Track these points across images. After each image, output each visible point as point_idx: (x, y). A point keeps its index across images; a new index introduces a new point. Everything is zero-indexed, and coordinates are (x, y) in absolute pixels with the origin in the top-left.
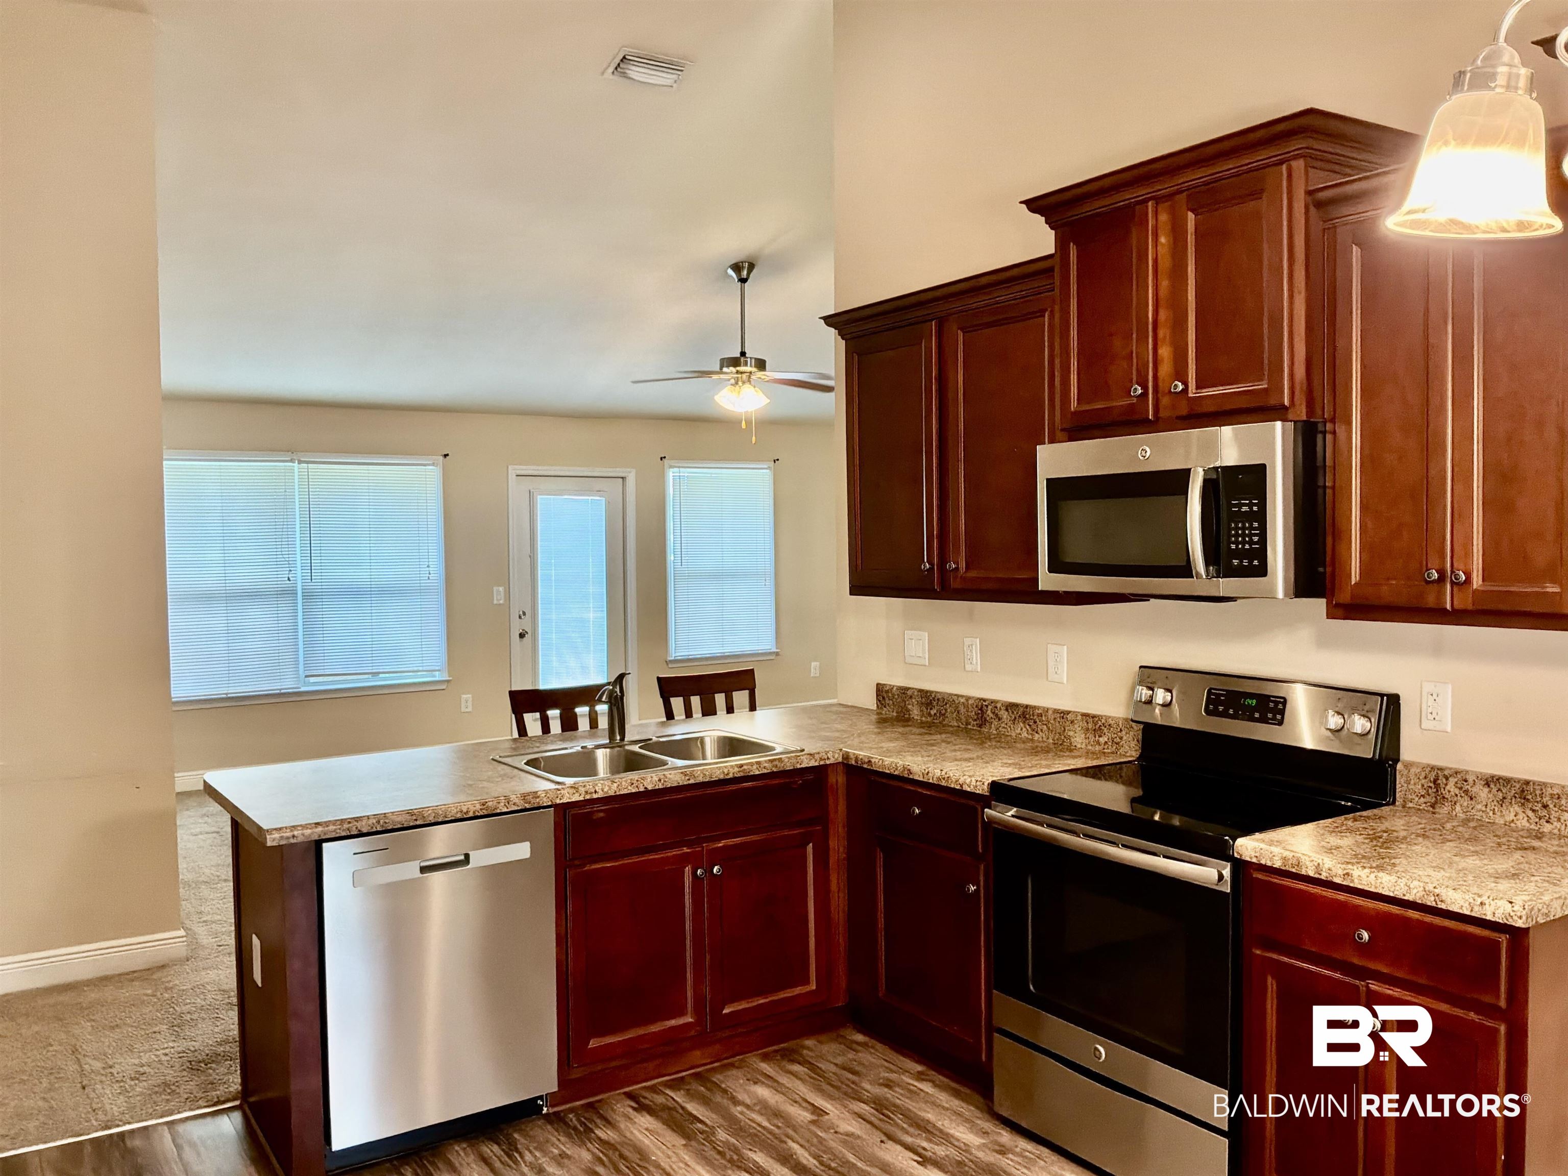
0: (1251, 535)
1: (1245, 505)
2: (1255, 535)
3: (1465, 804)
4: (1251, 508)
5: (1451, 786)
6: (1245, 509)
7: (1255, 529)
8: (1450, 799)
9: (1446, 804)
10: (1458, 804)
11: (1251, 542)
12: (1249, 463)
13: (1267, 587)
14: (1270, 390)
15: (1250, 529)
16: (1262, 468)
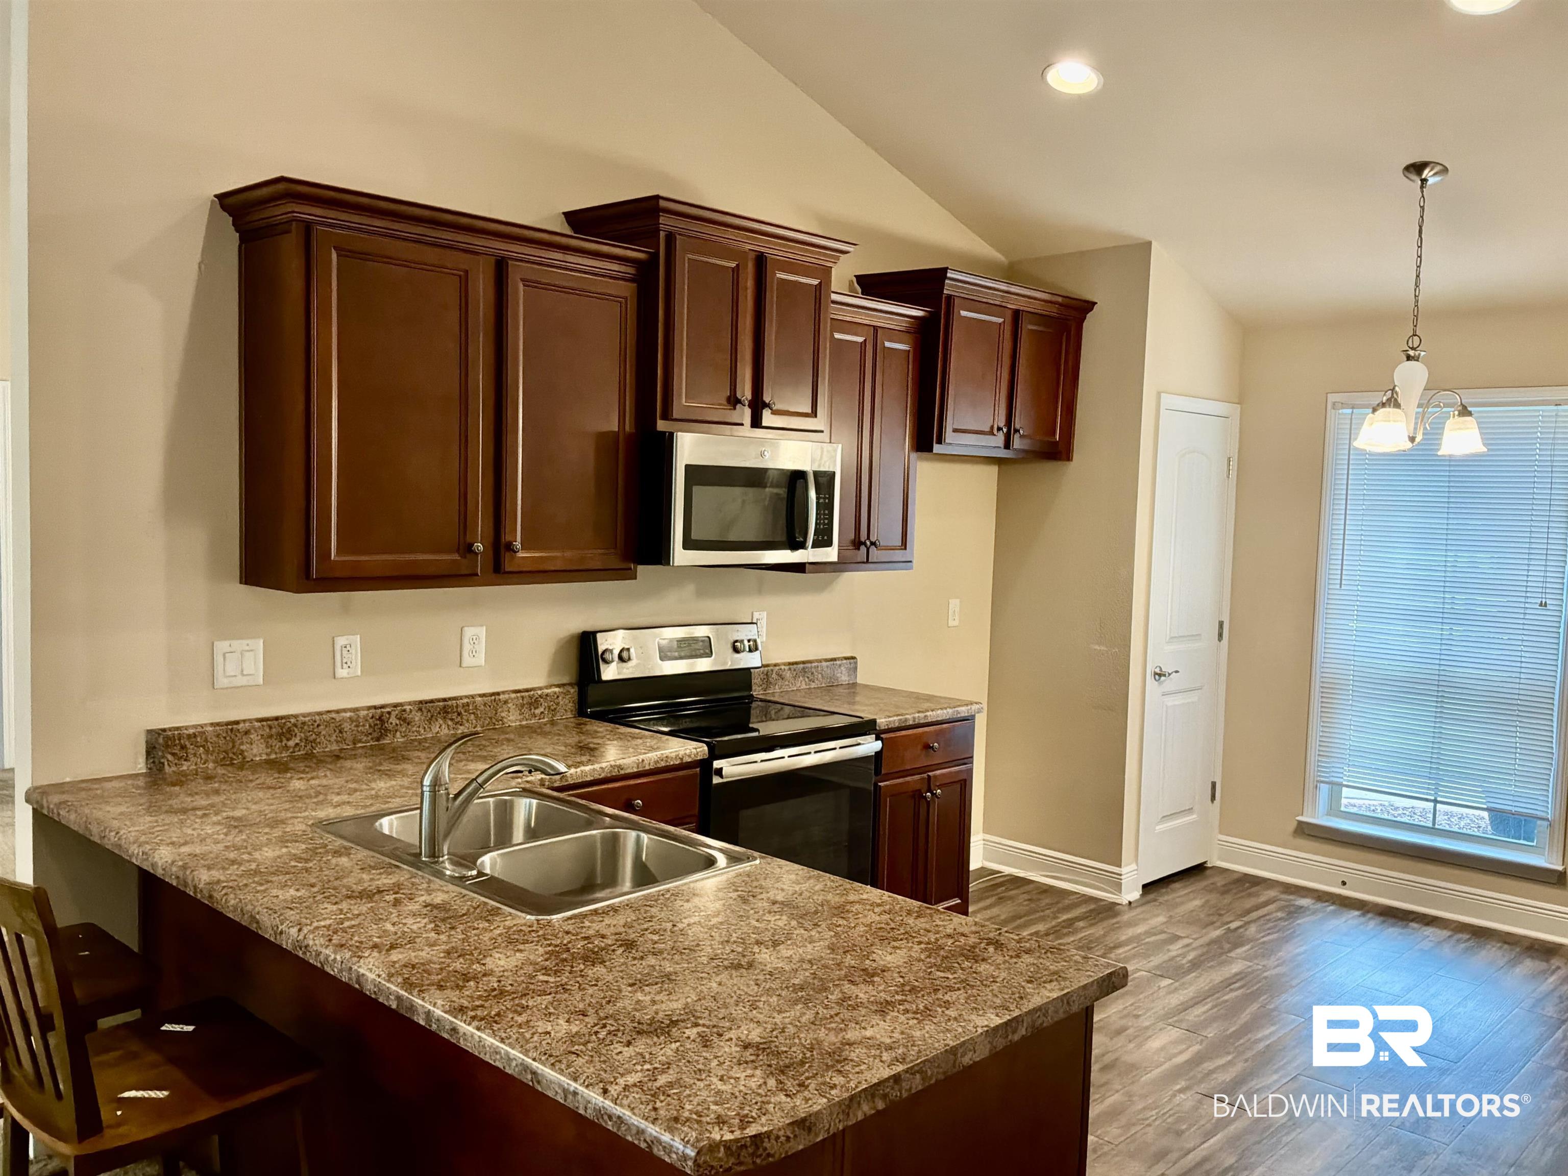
0: (825, 519)
1: (823, 498)
2: (827, 519)
3: (779, 682)
5: (774, 676)
6: (823, 501)
7: (827, 515)
9: (772, 686)
11: (824, 524)
12: (827, 469)
13: (831, 554)
14: (815, 419)
15: (825, 514)
16: (833, 474)
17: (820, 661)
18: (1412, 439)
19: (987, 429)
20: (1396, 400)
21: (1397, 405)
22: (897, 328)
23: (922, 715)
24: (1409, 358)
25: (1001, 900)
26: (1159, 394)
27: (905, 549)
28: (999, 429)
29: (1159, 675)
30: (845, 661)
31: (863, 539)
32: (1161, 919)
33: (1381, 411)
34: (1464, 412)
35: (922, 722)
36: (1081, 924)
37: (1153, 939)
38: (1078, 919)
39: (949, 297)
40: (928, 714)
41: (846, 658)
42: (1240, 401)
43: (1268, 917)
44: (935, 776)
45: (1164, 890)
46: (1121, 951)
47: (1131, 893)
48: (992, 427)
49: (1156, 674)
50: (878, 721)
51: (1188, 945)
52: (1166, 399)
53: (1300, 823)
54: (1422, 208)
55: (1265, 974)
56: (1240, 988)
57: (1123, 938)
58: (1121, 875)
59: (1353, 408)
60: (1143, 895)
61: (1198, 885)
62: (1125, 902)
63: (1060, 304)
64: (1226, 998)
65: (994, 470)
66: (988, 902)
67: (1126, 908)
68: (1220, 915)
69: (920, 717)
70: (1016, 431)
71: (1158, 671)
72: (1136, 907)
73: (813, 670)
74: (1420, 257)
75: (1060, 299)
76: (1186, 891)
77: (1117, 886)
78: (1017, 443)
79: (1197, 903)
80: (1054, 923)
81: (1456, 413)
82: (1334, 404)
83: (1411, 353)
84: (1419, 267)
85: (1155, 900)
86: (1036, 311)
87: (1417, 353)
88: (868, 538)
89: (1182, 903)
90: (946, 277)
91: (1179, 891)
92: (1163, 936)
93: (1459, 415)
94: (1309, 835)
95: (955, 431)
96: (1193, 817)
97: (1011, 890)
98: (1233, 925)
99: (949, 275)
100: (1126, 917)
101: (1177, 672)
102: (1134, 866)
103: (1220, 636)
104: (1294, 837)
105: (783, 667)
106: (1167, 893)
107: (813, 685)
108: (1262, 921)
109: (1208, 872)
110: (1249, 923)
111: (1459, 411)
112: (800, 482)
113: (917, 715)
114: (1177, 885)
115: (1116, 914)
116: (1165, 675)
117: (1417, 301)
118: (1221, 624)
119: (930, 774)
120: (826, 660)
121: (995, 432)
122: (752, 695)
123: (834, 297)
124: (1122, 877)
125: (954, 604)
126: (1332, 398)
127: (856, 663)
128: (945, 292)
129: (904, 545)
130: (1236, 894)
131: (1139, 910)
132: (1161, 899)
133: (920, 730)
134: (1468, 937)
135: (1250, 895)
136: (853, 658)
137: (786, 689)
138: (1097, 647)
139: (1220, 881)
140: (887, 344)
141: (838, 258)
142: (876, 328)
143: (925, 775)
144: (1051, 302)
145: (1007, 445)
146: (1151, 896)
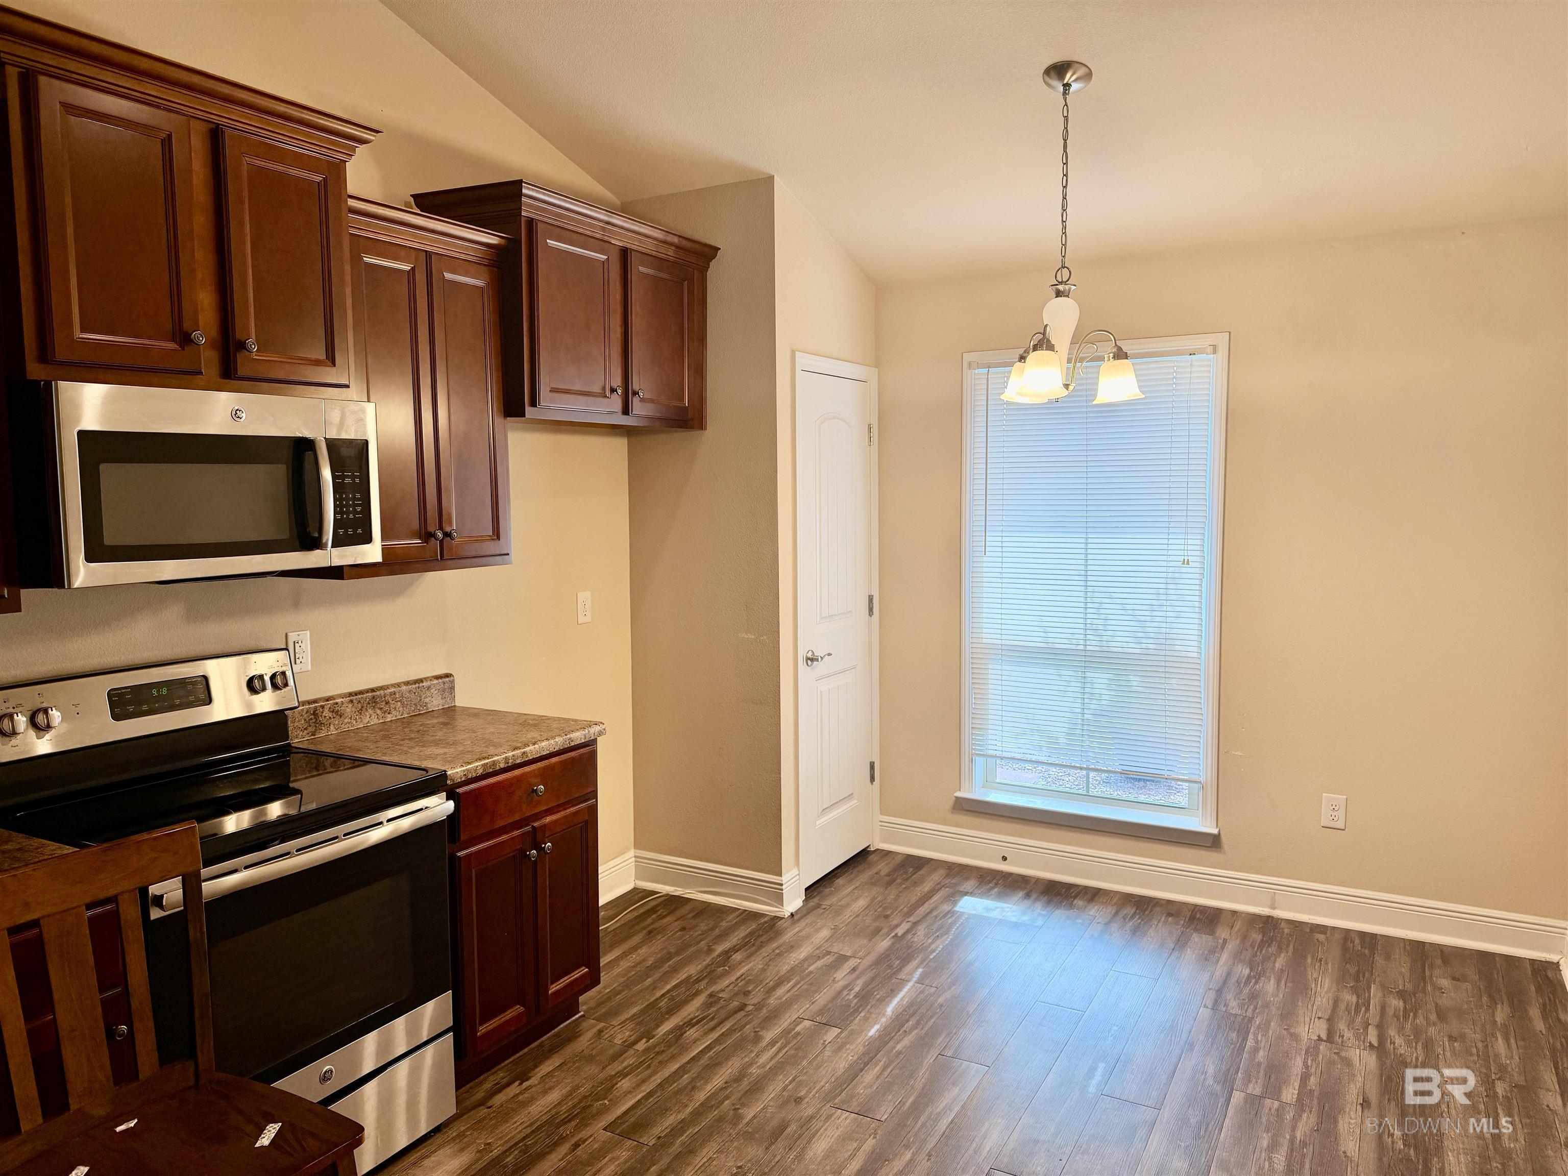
0: (355, 505)
1: (347, 476)
2: (359, 505)
3: (337, 722)
4: (353, 480)
5: (327, 713)
6: (347, 480)
7: (358, 500)
8: (326, 723)
9: (323, 728)
10: (332, 725)
11: (355, 512)
12: (352, 437)
13: (372, 553)
14: (334, 368)
15: (354, 499)
16: (366, 443)
17: (398, 685)
18: (1066, 386)
19: (597, 389)
20: (1048, 340)
21: (1051, 347)
22: (463, 257)
23: (518, 752)
24: (1059, 294)
25: (651, 934)
26: (793, 353)
27: (498, 538)
28: (613, 390)
29: (811, 660)
30: (435, 682)
31: (431, 529)
32: (825, 933)
33: (1032, 357)
34: (1120, 355)
35: (518, 761)
36: (737, 957)
37: (819, 964)
38: (735, 949)
39: (531, 222)
40: (527, 749)
41: (437, 677)
42: (877, 364)
43: (935, 913)
44: (543, 827)
45: (827, 891)
46: (780, 992)
47: (793, 902)
48: (604, 388)
49: (808, 659)
50: (448, 773)
51: (854, 970)
52: (803, 360)
53: (957, 798)
54: (1066, 118)
55: (940, 1000)
56: (915, 1027)
57: (785, 968)
58: (782, 885)
59: (989, 367)
60: (806, 901)
61: (864, 875)
62: (787, 914)
63: (677, 247)
64: (899, 1047)
65: (620, 444)
66: (637, 939)
67: (789, 921)
68: (887, 917)
69: (513, 755)
70: (635, 393)
71: (810, 655)
72: (802, 918)
73: (388, 698)
74: (1066, 175)
75: (676, 240)
76: (850, 889)
77: (778, 897)
78: (637, 407)
79: (862, 903)
80: (708, 960)
81: (1111, 355)
82: (970, 364)
83: (1061, 287)
84: (1065, 187)
85: (819, 906)
86: (649, 252)
87: (1067, 287)
88: (441, 528)
89: (847, 905)
90: (520, 194)
91: (844, 887)
92: (828, 959)
93: (1114, 358)
94: (967, 810)
95: (554, 390)
96: (854, 802)
97: (664, 917)
98: (900, 931)
99: (524, 191)
100: (788, 937)
101: (829, 655)
102: (795, 871)
103: (871, 610)
104: (952, 813)
105: (339, 700)
106: (831, 893)
107: (389, 718)
108: (929, 920)
109: (872, 858)
110: (915, 924)
111: (1114, 353)
112: (309, 455)
113: (511, 754)
114: (840, 881)
115: (779, 933)
116: (817, 660)
117: (1064, 228)
118: (871, 599)
119: (535, 824)
120: (407, 683)
121: (608, 393)
122: (289, 745)
123: (352, 203)
124: (784, 887)
125: (585, 597)
126: (967, 357)
127: (453, 682)
128: (523, 213)
129: (497, 534)
130: (901, 884)
131: (802, 924)
132: (826, 903)
133: (517, 772)
134: (1132, 912)
135: (916, 884)
136: (447, 676)
137: (345, 728)
138: (744, 635)
139: (884, 868)
140: (448, 276)
141: (353, 149)
142: (428, 255)
143: (528, 828)
144: (664, 242)
145: (626, 411)
146: (816, 901)
